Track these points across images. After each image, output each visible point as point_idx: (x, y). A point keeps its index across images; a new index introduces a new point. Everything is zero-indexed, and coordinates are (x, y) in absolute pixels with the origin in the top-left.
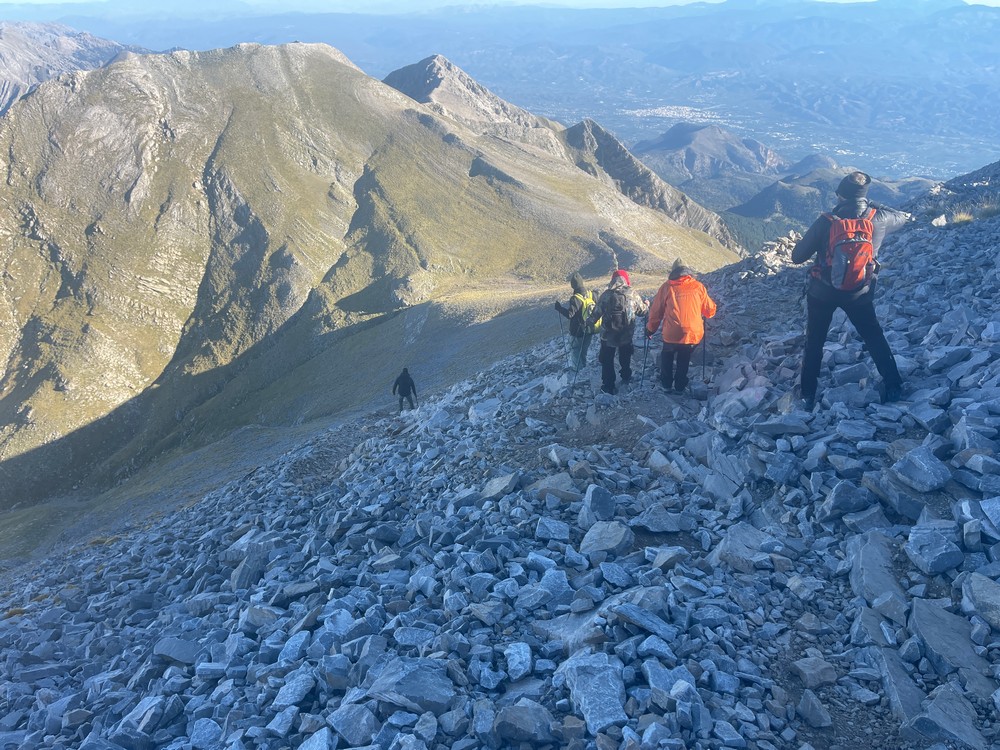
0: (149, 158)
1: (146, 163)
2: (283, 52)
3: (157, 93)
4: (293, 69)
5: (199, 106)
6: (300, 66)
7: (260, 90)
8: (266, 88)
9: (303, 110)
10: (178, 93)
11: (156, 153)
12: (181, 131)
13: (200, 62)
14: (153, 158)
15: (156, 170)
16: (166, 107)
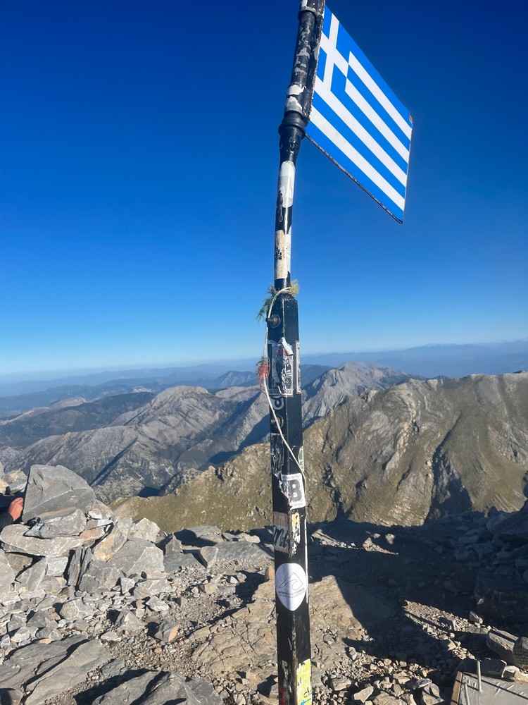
0: (402, 443)
1: (400, 446)
2: (501, 379)
3: (414, 405)
4: (506, 390)
5: (438, 413)
6: (511, 388)
7: (481, 404)
8: (485, 402)
9: (511, 418)
10: (426, 404)
11: (406, 441)
12: (424, 428)
13: (443, 386)
14: (404, 443)
15: (405, 451)
16: (417, 413)
